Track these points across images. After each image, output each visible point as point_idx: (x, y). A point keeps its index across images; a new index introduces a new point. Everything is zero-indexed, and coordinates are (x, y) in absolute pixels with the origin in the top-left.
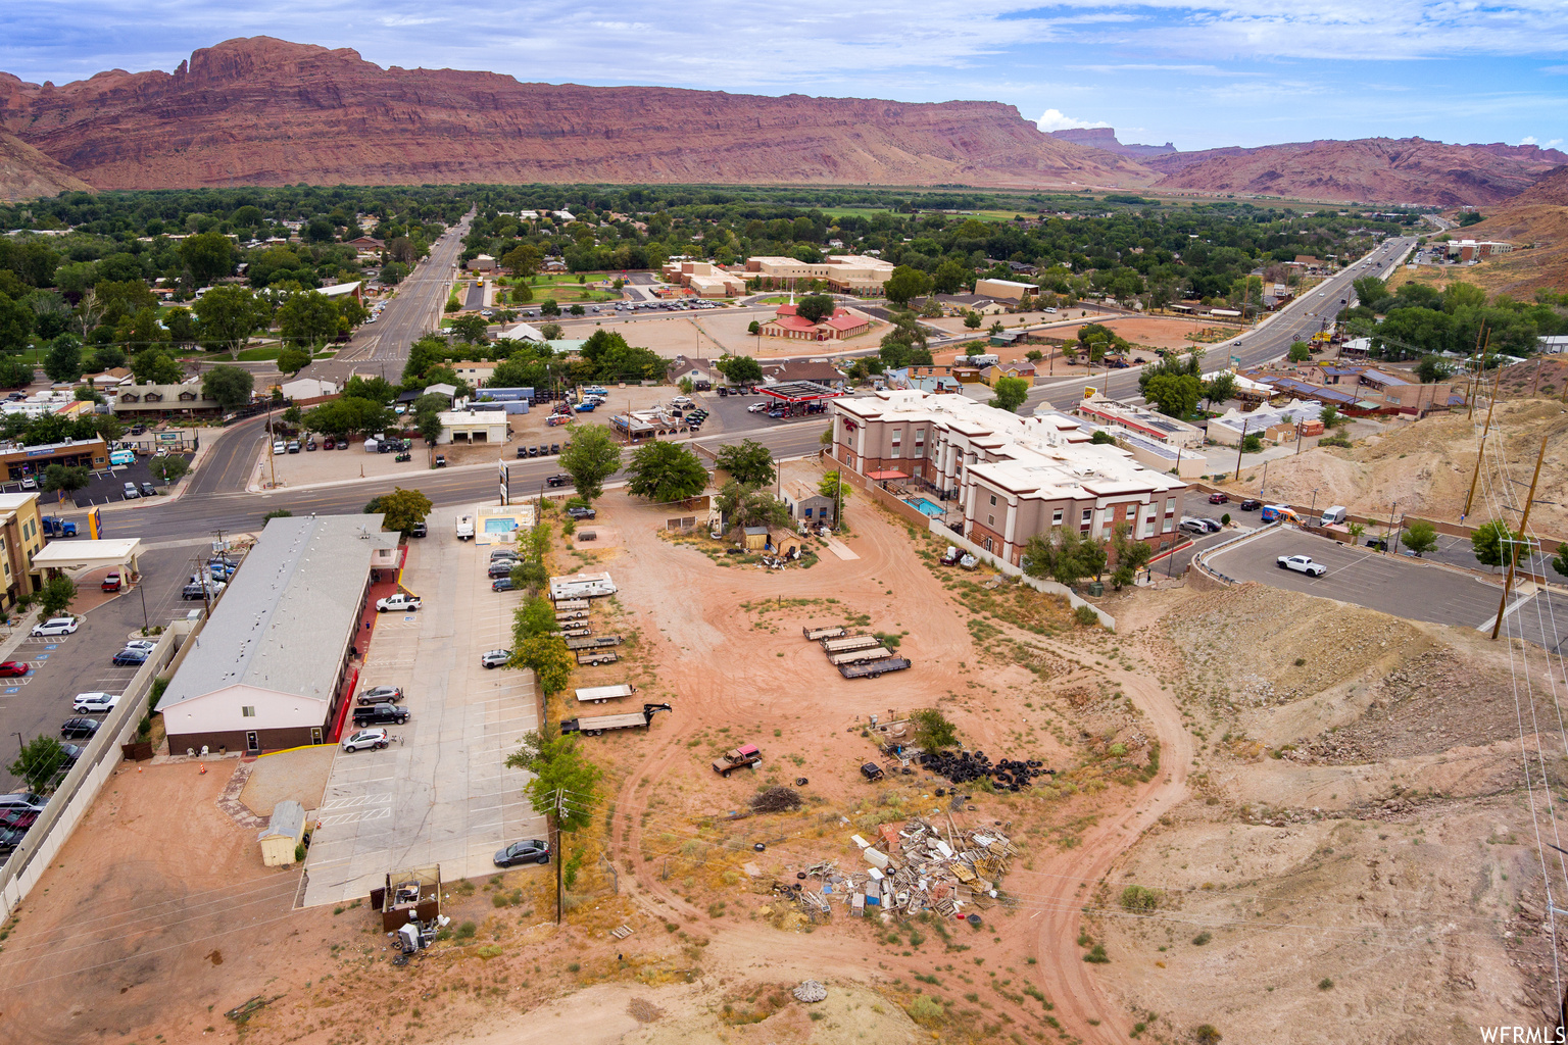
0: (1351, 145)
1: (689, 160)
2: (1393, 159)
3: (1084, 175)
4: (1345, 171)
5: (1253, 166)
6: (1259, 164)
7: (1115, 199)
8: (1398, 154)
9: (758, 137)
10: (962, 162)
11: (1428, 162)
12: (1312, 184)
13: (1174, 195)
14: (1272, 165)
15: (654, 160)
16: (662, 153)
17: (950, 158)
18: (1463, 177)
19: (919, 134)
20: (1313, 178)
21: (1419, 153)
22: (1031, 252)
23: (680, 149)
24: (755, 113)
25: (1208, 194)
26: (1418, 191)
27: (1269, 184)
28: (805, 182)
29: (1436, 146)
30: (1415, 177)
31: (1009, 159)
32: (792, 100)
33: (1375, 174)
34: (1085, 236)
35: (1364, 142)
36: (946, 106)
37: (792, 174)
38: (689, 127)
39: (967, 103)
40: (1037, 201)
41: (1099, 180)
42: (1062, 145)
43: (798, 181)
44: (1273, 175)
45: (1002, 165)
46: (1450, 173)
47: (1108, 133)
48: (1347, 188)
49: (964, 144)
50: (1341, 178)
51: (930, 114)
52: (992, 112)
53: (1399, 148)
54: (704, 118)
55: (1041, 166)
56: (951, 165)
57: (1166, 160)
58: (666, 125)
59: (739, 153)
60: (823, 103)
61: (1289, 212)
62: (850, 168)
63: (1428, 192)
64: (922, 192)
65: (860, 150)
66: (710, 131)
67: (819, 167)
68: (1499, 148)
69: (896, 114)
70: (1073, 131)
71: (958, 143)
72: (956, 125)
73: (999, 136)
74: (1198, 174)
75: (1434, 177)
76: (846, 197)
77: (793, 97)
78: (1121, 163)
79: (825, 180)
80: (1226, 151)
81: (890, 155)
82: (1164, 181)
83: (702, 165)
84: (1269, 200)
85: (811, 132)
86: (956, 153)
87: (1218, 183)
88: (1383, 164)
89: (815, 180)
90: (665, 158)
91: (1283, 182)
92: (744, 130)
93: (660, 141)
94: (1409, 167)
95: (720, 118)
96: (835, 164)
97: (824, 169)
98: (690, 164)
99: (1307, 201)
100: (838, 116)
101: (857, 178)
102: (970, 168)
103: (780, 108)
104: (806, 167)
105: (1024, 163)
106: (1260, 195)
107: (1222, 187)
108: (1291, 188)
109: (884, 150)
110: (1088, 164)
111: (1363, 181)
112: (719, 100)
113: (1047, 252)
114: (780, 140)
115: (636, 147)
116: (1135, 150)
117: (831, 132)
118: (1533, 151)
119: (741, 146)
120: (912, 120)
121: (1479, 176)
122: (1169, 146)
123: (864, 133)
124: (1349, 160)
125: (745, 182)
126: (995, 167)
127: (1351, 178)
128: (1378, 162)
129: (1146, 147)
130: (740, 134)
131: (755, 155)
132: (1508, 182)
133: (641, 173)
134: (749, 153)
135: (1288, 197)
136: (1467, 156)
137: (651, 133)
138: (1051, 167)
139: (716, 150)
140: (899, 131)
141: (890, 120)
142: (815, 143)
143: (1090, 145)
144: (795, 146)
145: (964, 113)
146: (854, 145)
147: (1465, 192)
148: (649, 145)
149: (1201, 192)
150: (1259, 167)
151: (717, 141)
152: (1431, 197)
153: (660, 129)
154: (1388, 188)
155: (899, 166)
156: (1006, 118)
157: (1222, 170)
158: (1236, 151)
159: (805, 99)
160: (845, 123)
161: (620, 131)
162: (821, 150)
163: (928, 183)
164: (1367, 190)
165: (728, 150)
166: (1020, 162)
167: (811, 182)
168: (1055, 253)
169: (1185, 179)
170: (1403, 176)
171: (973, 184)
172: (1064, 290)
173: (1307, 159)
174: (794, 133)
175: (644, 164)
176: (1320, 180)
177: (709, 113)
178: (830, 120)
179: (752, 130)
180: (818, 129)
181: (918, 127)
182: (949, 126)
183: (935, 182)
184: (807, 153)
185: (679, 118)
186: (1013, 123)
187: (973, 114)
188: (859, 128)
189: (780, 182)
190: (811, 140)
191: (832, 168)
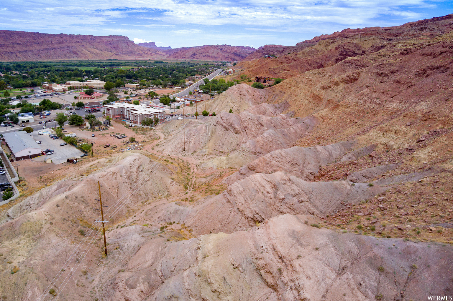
0: (211, 47)
1: (30, 54)
2: (221, 50)
3: (149, 56)
4: (211, 53)
5: (190, 52)
6: (191, 52)
7: (157, 62)
8: (223, 49)
9: (52, 46)
10: (115, 53)
11: (228, 51)
12: (204, 56)
13: (172, 61)
14: (195, 51)
15: (18, 54)
16: (20, 52)
17: (111, 52)
18: (235, 54)
19: (101, 45)
20: (204, 55)
21: (226, 49)
22: (137, 77)
23: (26, 50)
24: (50, 39)
25: (180, 60)
26: (227, 58)
27: (194, 57)
28: (69, 60)
29: (230, 47)
30: (226, 54)
31: (127, 51)
32: (61, 35)
33: (218, 54)
34: (149, 73)
35: (214, 46)
36: (108, 37)
37: (64, 57)
38: (28, 43)
39: (114, 36)
40: (137, 63)
41: (152, 57)
42: (141, 47)
43: (66, 59)
44: (195, 54)
45: (126, 53)
46: (233, 53)
47: (153, 44)
48: (212, 57)
49: (115, 48)
50: (210, 55)
51: (104, 39)
52: (121, 39)
53: (222, 47)
54: (33, 41)
55: (136, 53)
56: (112, 54)
57: (169, 51)
58: (20, 43)
59: (46, 51)
60: (71, 36)
61: (198, 64)
62: (82, 55)
63: (229, 58)
64: (105, 62)
65: (84, 50)
66: (36, 45)
67: (72, 55)
68: (242, 47)
69: (94, 39)
70: (144, 43)
71: (113, 47)
72: (112, 42)
73: (124, 45)
74: (177, 55)
75: (230, 54)
76: (83, 64)
77: (62, 34)
78: (158, 52)
79: (75, 59)
80: (183, 48)
81: (93, 51)
82: (169, 57)
83: (35, 55)
84: (194, 61)
85: (69, 45)
86: (112, 50)
87: (182, 57)
88: (219, 51)
89: (72, 59)
90: (22, 53)
91: (197, 56)
92: (47, 44)
93: (18, 48)
94: (225, 52)
95: (39, 40)
96: (77, 54)
97: (74, 56)
98: (30, 55)
99: (203, 61)
100: (76, 40)
101: (85, 58)
102: (117, 54)
103: (58, 38)
104: (68, 55)
105: (132, 53)
106: (192, 60)
107: (183, 58)
108: (199, 58)
109: (92, 50)
110: (149, 52)
111: (215, 55)
112: (37, 35)
113: (140, 77)
114: (59, 47)
115: (11, 50)
116: (161, 48)
117: (74, 44)
118: (249, 48)
119: (47, 49)
120: (99, 41)
121: (238, 54)
122: (170, 47)
123: (85, 45)
124: (211, 50)
125: (50, 60)
126: (124, 54)
127: (212, 55)
128: (218, 50)
129: (164, 47)
130: (46, 46)
131: (52, 52)
132: (244, 55)
133: (14, 58)
134: (50, 51)
135: (199, 60)
136: (236, 49)
137: (16, 45)
138: (139, 54)
139: (39, 51)
140: (95, 44)
141: (92, 41)
142: (70, 48)
143: (149, 47)
144: (64, 49)
145: (113, 39)
146: (82, 49)
147: (236, 58)
148: (15, 49)
149: (178, 59)
150: (191, 53)
151: (39, 48)
152: (230, 59)
153: (18, 44)
154: (221, 57)
155: (96, 55)
156: (125, 40)
157: (183, 53)
158: (186, 48)
159: (65, 35)
160: (79, 42)
161: (4, 45)
162: (72, 50)
163: (106, 59)
164: (216, 58)
165: (43, 50)
166: (131, 52)
167: (70, 60)
168: (142, 77)
169: (174, 56)
170: (223, 54)
171: (119, 59)
172: (145, 85)
173: (202, 50)
174: (63, 45)
175: (14, 55)
176: (205, 55)
177: (35, 39)
178: (74, 41)
179: (50, 44)
180: (71, 44)
181: (100, 43)
182: (110, 42)
183: (108, 59)
184: (68, 51)
185: (25, 41)
186: (127, 42)
187: (116, 39)
188: (83, 43)
189: (61, 60)
190: (69, 47)
191: (76, 55)
